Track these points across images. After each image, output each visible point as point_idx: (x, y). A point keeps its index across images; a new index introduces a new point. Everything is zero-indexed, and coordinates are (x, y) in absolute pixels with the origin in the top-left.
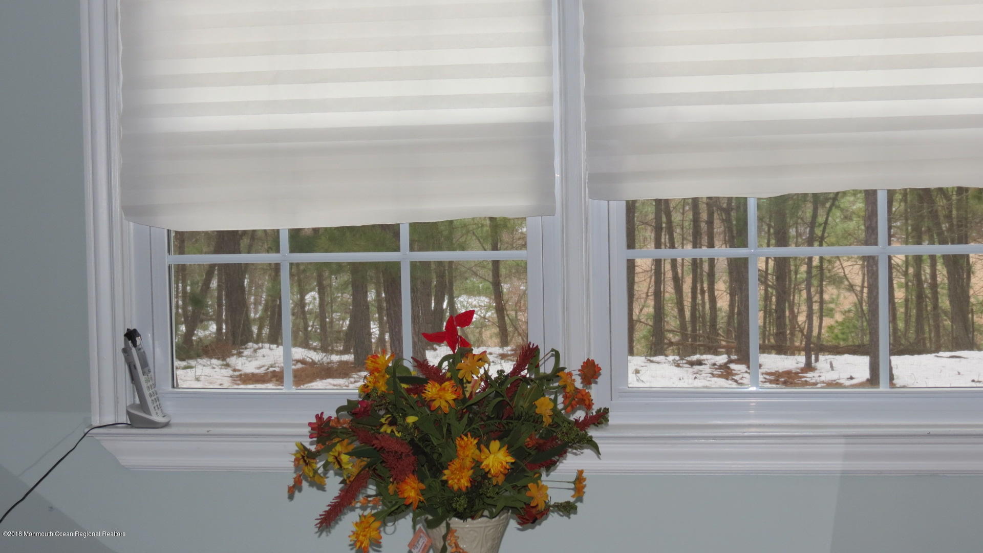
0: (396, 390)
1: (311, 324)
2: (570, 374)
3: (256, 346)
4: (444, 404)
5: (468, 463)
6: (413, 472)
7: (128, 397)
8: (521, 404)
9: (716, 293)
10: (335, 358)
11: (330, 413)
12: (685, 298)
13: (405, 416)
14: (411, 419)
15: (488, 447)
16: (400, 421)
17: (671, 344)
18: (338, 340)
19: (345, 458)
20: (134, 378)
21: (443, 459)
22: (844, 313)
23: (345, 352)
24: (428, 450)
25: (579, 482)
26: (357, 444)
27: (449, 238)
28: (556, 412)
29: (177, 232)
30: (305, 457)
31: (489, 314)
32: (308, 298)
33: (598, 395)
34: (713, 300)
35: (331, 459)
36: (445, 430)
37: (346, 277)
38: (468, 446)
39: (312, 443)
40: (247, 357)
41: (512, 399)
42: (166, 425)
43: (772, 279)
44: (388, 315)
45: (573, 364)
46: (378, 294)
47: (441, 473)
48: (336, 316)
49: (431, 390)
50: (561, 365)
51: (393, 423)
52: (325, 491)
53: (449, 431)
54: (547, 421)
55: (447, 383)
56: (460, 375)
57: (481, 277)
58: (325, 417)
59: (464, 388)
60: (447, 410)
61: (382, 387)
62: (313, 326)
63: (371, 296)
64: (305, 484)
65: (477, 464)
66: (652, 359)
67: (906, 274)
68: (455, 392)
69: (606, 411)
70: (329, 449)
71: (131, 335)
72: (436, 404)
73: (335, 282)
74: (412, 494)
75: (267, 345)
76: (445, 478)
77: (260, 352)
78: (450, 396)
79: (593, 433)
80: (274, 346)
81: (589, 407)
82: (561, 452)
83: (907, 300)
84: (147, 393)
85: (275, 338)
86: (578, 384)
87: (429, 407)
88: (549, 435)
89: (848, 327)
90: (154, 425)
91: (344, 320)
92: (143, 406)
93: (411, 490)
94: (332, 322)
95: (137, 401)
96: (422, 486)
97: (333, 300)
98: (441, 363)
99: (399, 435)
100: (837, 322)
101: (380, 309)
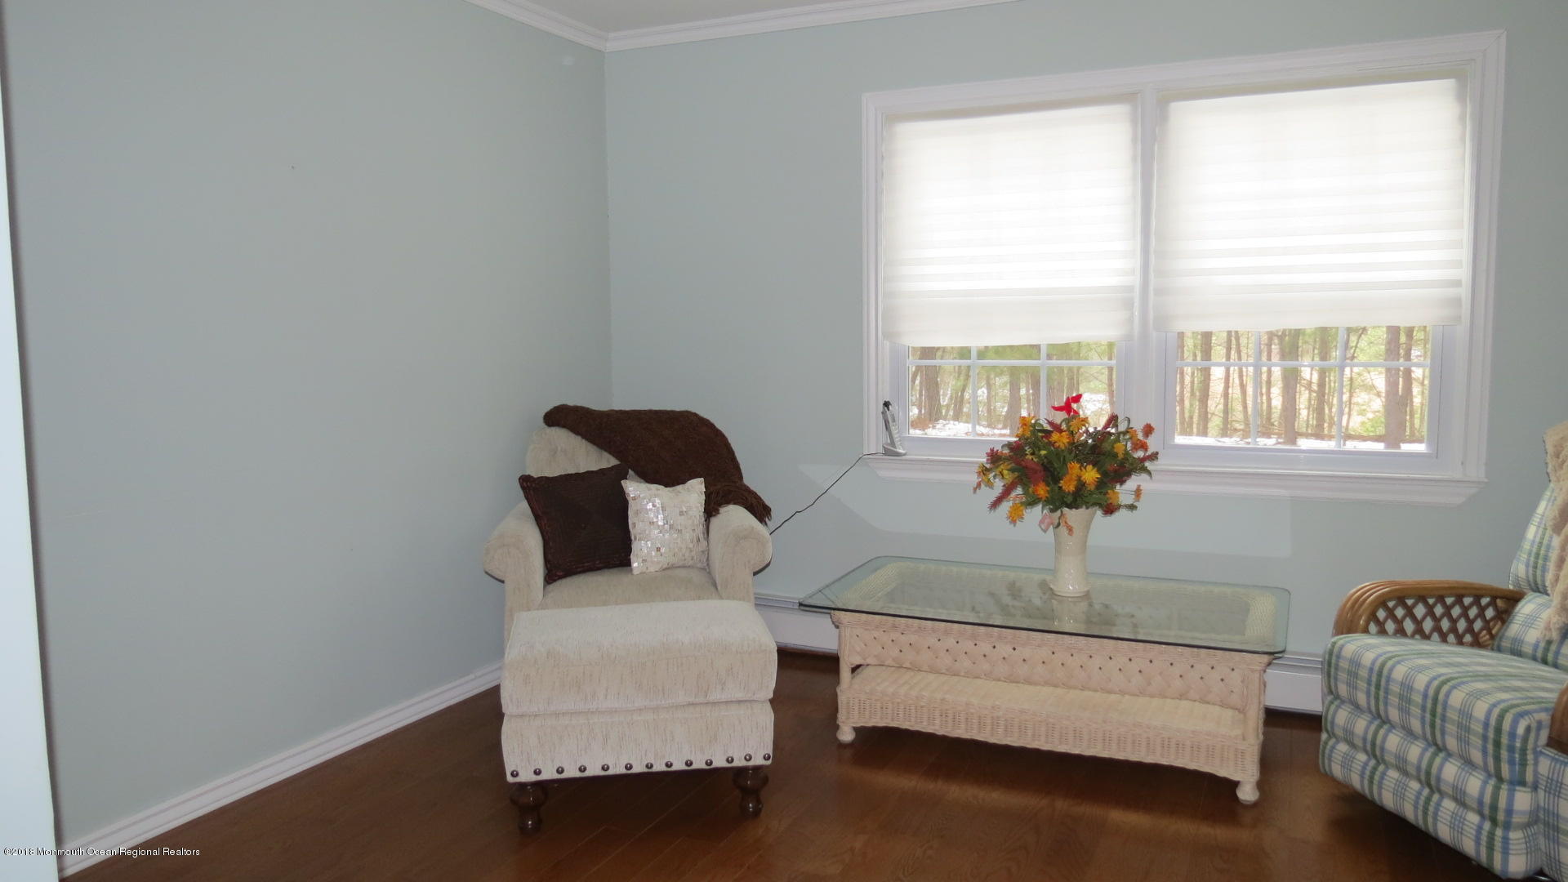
0: (1037, 437)
1: (980, 409)
2: (1135, 431)
3: (944, 422)
4: (1061, 445)
5: (1074, 477)
6: (1043, 481)
7: (884, 438)
8: (1106, 446)
9: (1272, 395)
10: (997, 432)
11: (998, 448)
12: (1248, 398)
13: (1040, 450)
14: (1043, 452)
15: (1085, 468)
16: (1036, 452)
17: (1236, 430)
18: (999, 421)
19: (1005, 472)
20: (887, 427)
21: (1060, 475)
22: (1375, 412)
23: (1005, 427)
24: (1052, 469)
25: (1138, 492)
26: (1013, 465)
27: (1078, 353)
28: (1126, 453)
29: (913, 348)
30: (984, 471)
31: (1105, 406)
32: (980, 392)
33: (1153, 444)
34: (1269, 400)
35: (998, 473)
36: (1062, 459)
37: (1006, 378)
38: (1074, 468)
39: (987, 463)
40: (939, 429)
41: (1101, 444)
42: (905, 455)
43: (1315, 387)
44: (1034, 404)
45: (1138, 426)
46: (1028, 391)
47: (1059, 483)
48: (998, 404)
49: (1055, 437)
50: (1131, 426)
51: (1033, 454)
52: (993, 489)
53: (1064, 460)
54: (1121, 456)
55: (1064, 433)
56: (1071, 429)
57: (1100, 381)
58: (995, 450)
59: (1074, 437)
60: (1063, 448)
61: (1028, 434)
62: (982, 411)
63: (1023, 392)
64: (983, 486)
65: (1079, 478)
66: (1220, 439)
67: (1422, 384)
68: (1068, 438)
69: (1157, 453)
70: (997, 467)
71: (887, 404)
72: (1057, 444)
73: (999, 381)
74: (1042, 492)
75: (952, 422)
76: (1060, 485)
77: (947, 427)
78: (1066, 441)
79: (1147, 464)
80: (956, 423)
81: (1146, 450)
82: (1129, 474)
83: (1422, 404)
84: (896, 436)
85: (957, 417)
86: (1140, 436)
87: (1053, 446)
88: (1122, 465)
89: (1376, 423)
90: (898, 454)
91: (1003, 407)
92: (893, 443)
93: (1042, 490)
94: (995, 408)
95: (889, 441)
96: (1048, 488)
97: (996, 394)
98: (1061, 423)
99: (1035, 460)
100: (1368, 419)
101: (1028, 401)
